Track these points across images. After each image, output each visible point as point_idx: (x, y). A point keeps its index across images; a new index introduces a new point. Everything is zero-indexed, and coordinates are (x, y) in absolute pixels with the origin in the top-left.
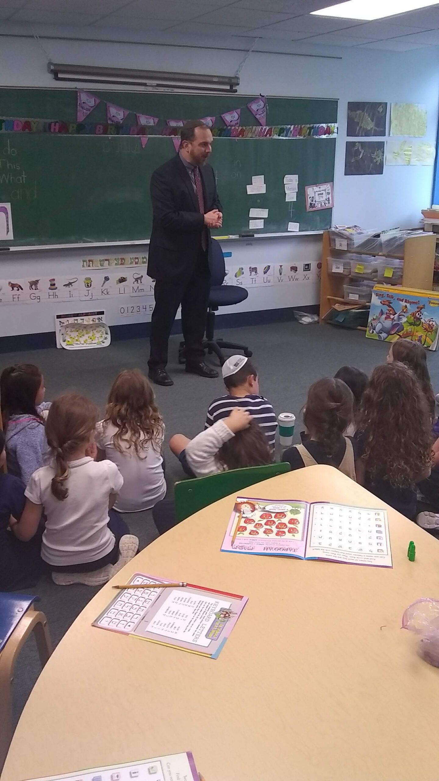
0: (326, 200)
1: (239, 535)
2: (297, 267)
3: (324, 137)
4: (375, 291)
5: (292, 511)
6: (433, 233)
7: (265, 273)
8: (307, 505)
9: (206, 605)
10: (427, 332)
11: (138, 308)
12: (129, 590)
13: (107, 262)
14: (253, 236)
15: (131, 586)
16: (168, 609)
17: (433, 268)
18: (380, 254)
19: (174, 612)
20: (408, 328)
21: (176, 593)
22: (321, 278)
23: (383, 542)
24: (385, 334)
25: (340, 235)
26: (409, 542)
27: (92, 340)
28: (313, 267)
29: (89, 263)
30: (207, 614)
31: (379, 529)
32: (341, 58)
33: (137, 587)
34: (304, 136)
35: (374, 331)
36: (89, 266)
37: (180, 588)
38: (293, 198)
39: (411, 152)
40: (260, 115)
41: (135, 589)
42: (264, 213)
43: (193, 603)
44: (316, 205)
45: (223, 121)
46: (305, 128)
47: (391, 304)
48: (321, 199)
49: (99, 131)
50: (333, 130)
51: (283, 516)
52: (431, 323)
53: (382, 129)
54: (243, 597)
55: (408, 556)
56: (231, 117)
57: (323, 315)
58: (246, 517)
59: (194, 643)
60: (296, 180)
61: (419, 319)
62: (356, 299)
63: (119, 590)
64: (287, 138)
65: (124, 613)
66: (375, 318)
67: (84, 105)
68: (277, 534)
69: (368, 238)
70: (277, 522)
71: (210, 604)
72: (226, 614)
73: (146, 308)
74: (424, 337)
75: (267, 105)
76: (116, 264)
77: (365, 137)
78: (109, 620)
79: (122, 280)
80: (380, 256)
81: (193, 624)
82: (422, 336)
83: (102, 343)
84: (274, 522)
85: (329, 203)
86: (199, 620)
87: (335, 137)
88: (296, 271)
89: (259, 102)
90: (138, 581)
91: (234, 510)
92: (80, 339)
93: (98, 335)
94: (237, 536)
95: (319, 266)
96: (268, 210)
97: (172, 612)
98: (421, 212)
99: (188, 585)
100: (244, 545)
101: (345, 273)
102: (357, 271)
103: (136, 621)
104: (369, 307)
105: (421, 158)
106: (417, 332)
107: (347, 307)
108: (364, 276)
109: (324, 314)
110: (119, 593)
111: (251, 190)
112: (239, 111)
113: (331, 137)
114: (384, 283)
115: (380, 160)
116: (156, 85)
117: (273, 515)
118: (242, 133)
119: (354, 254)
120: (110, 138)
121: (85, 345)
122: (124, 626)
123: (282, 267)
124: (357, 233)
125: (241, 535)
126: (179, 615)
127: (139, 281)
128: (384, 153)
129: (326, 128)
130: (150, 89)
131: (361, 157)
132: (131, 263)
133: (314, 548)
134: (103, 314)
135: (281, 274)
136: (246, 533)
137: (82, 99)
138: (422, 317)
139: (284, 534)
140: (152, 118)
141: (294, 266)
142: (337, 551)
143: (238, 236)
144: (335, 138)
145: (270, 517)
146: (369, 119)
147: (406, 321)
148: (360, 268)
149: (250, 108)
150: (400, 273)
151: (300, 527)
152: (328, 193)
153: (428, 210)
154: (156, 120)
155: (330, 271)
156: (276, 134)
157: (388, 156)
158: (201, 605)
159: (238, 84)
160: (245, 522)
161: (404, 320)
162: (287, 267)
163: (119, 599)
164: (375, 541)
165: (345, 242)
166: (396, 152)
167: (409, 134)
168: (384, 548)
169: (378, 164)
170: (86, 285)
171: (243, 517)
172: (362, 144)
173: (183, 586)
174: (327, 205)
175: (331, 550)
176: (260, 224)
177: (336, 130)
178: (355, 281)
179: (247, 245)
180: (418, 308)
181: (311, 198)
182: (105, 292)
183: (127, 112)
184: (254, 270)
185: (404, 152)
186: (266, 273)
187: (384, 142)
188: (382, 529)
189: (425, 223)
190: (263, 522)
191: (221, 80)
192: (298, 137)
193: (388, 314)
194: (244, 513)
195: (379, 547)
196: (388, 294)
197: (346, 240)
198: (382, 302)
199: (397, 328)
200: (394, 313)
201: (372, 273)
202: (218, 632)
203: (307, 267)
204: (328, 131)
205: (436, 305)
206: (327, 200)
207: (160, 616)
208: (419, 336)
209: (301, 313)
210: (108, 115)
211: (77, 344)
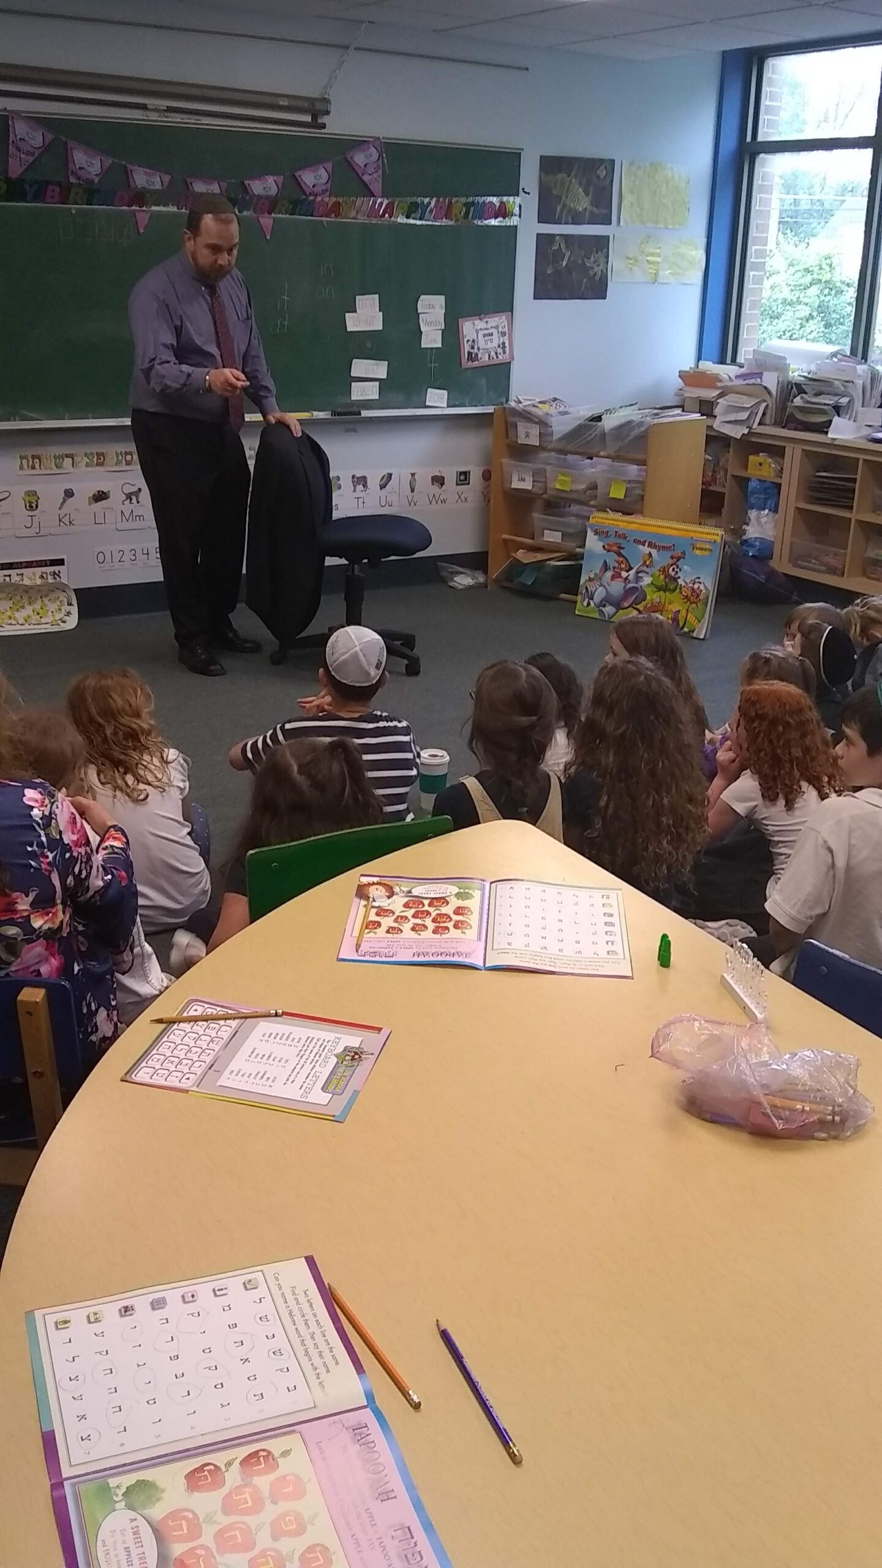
0: (499, 346)
1: (369, 935)
2: (443, 478)
3: (493, 222)
4: (591, 526)
5: (458, 896)
6: (699, 415)
7: (382, 487)
8: (484, 885)
9: (319, 1044)
10: (689, 603)
11: (133, 552)
12: (181, 1024)
13: (70, 460)
14: (360, 414)
15: (184, 1017)
16: (253, 1052)
17: (700, 482)
18: (602, 453)
19: (264, 1055)
20: (653, 596)
21: (264, 1026)
22: (489, 501)
23: (617, 939)
24: (611, 607)
25: (526, 416)
26: (661, 935)
27: (41, 617)
28: (476, 476)
29: (33, 462)
30: (322, 1057)
31: (609, 919)
32: (527, 69)
33: (195, 1020)
34: (457, 220)
35: (591, 601)
36: (33, 468)
37: (272, 1018)
38: (435, 341)
39: (660, 256)
40: (370, 175)
41: (192, 1024)
42: (380, 369)
43: (296, 1041)
44: (479, 356)
45: (298, 183)
46: (459, 204)
47: (622, 551)
48: (490, 345)
49: (52, 197)
50: (511, 210)
51: (443, 903)
52: (696, 586)
53: (604, 211)
54: (381, 1029)
55: (659, 959)
56: (313, 178)
57: (495, 572)
58: (379, 907)
59: (303, 1100)
60: (441, 305)
61: (675, 579)
62: (557, 541)
63: (163, 1026)
64: (424, 222)
65: (177, 1060)
66: (592, 576)
67: (20, 144)
68: (435, 932)
69: (579, 422)
70: (434, 912)
71: (326, 1041)
72: (355, 1055)
73: (148, 554)
74: (683, 613)
75: (384, 155)
76: (87, 465)
77: (572, 226)
78: (151, 1071)
79: (100, 496)
80: (603, 457)
81: (298, 1073)
82: (679, 611)
83: (61, 624)
84: (428, 913)
85: (504, 353)
86: (308, 1067)
87: (515, 224)
88: (442, 484)
89: (369, 148)
90: (196, 1010)
91: (356, 894)
92: (17, 615)
93: (53, 607)
94: (365, 936)
95: (487, 476)
96: (387, 362)
97: (260, 1056)
98: (678, 374)
99: (284, 1013)
100: (379, 950)
101: (536, 490)
102: (558, 486)
103: (199, 1072)
104: (581, 557)
105: (678, 271)
106: (670, 603)
107: (540, 557)
108: (573, 496)
109: (497, 567)
110: (165, 1029)
111: (354, 323)
112: (329, 165)
113: (508, 224)
114: (608, 510)
115: (602, 271)
116: (165, 108)
117: (426, 902)
118: (336, 209)
119: (553, 454)
120: (73, 212)
121: (27, 626)
122: (179, 1078)
123: (416, 477)
124: (559, 412)
125: (372, 935)
126: (274, 1060)
127: (134, 498)
128: (608, 258)
129: (498, 205)
130: (154, 116)
131: (564, 264)
132: (118, 463)
133: (499, 951)
134: (63, 564)
135: (413, 490)
136: (381, 932)
137: (17, 133)
138: (679, 574)
139: (447, 931)
140: (158, 173)
141: (439, 474)
142: (539, 954)
143: (330, 413)
144: (516, 226)
145: (421, 906)
146: (581, 190)
147: (650, 582)
148: (564, 481)
149: (350, 160)
150: (638, 492)
151: (473, 919)
152: (503, 334)
153: (692, 372)
154: (167, 178)
155: (508, 485)
156: (403, 214)
157: (616, 263)
158: (310, 1043)
159: (328, 113)
160: (378, 914)
161: (647, 580)
162: (424, 477)
163: (165, 1039)
164: (602, 938)
165: (535, 431)
166: (631, 256)
167: (657, 222)
168: (618, 948)
169: (597, 278)
170: (28, 505)
171: (373, 907)
172: (567, 238)
173: (276, 1015)
174: (500, 357)
175: (528, 953)
176: (371, 391)
177: (518, 209)
178: (555, 505)
179: (347, 431)
180: (672, 558)
181: (470, 343)
182: (66, 520)
183: (108, 162)
184: (362, 481)
185: (647, 256)
186: (385, 487)
187: (609, 236)
188: (615, 919)
189: (686, 395)
190: (410, 913)
191: (293, 103)
192: (445, 222)
193: (616, 570)
194: (374, 900)
195: (610, 947)
196: (616, 532)
197: (538, 426)
198: (606, 547)
199: (634, 594)
200: (627, 569)
201: (585, 492)
202: (342, 1083)
203: (464, 478)
204: (503, 212)
205: (707, 553)
206: (501, 346)
207: (240, 1061)
208: (674, 611)
209: (452, 568)
210: (71, 166)
211: (11, 624)
